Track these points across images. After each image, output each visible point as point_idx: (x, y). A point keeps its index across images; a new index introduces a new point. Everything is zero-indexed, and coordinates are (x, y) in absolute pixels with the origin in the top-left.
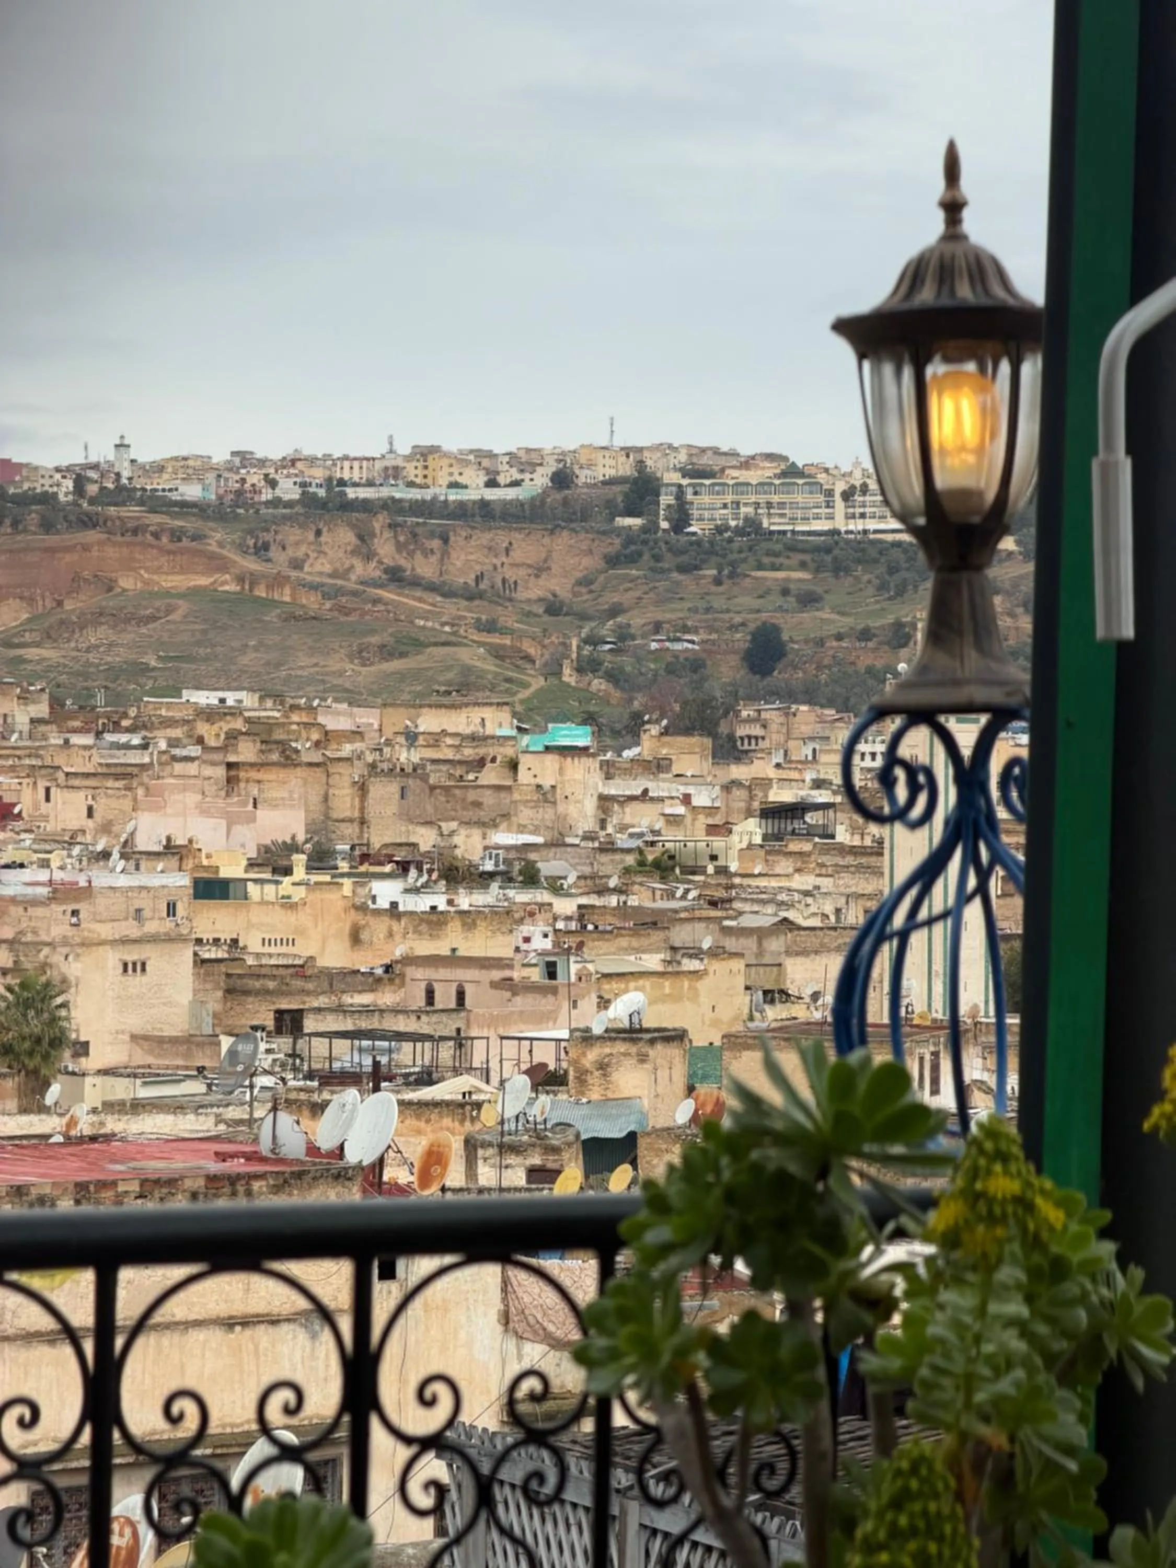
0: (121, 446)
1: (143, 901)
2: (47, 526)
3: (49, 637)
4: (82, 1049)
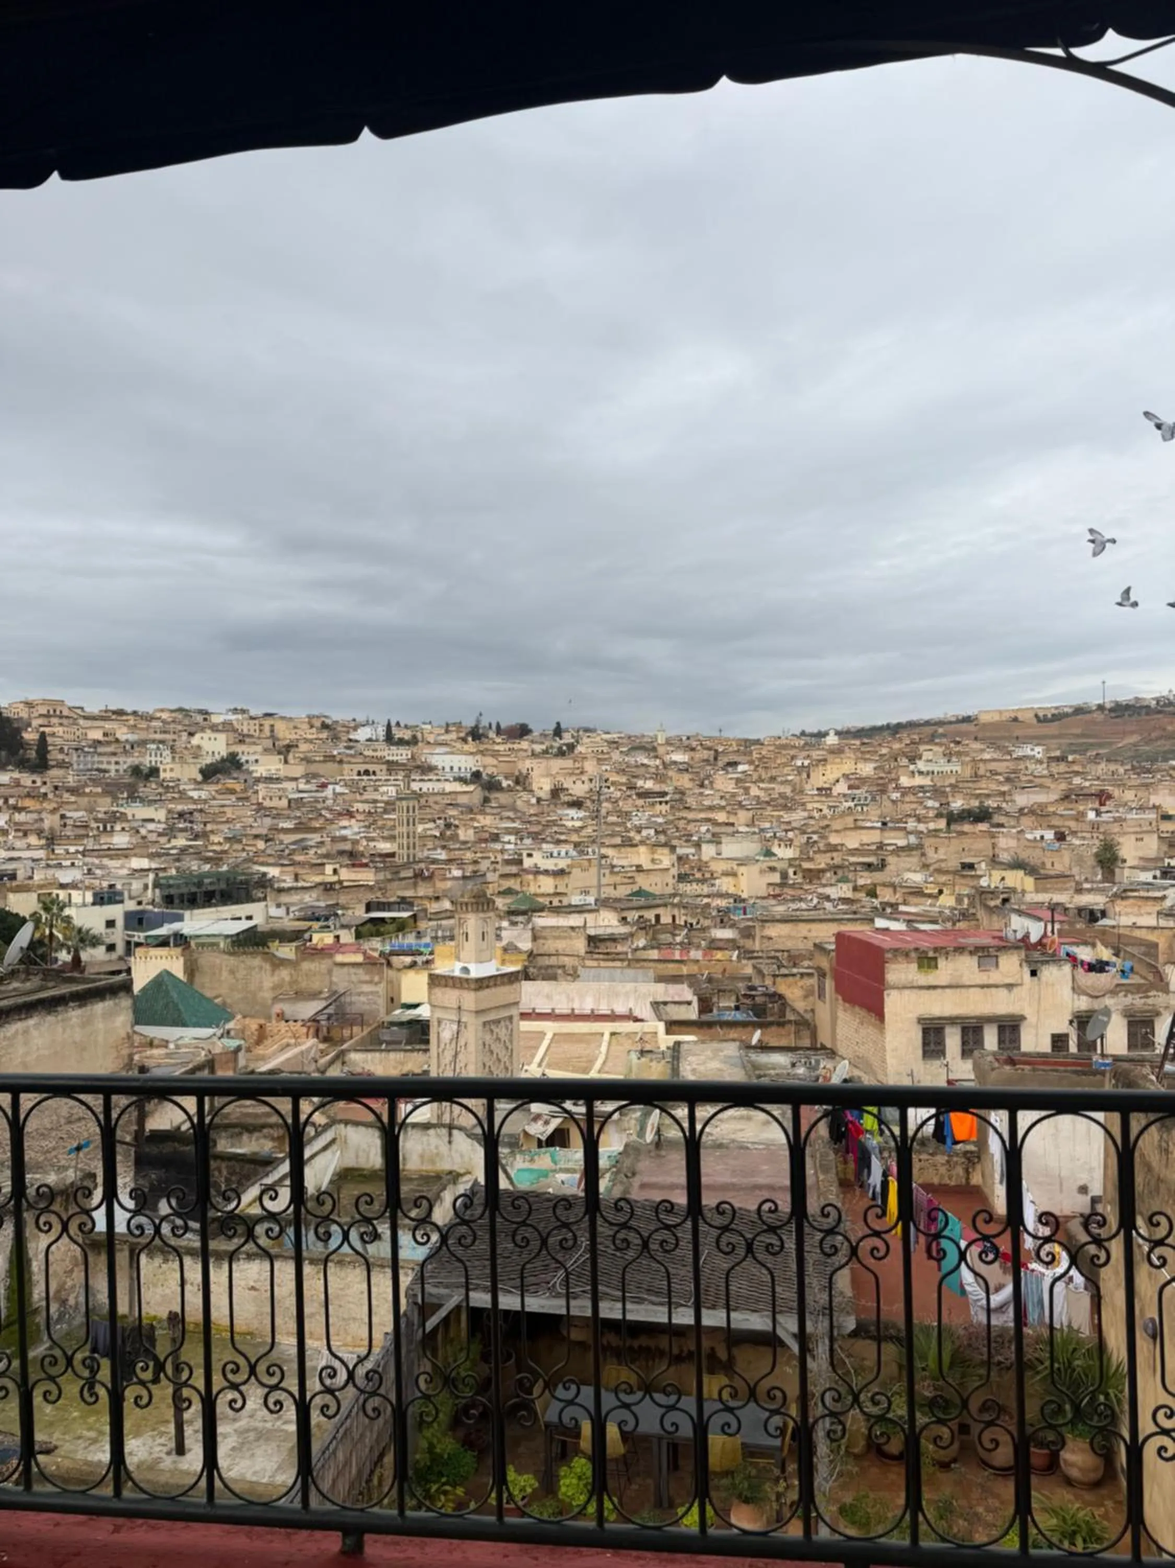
0: (1170, 691)
1: (1142, 822)
2: (1147, 714)
3: (1147, 744)
4: (1124, 861)
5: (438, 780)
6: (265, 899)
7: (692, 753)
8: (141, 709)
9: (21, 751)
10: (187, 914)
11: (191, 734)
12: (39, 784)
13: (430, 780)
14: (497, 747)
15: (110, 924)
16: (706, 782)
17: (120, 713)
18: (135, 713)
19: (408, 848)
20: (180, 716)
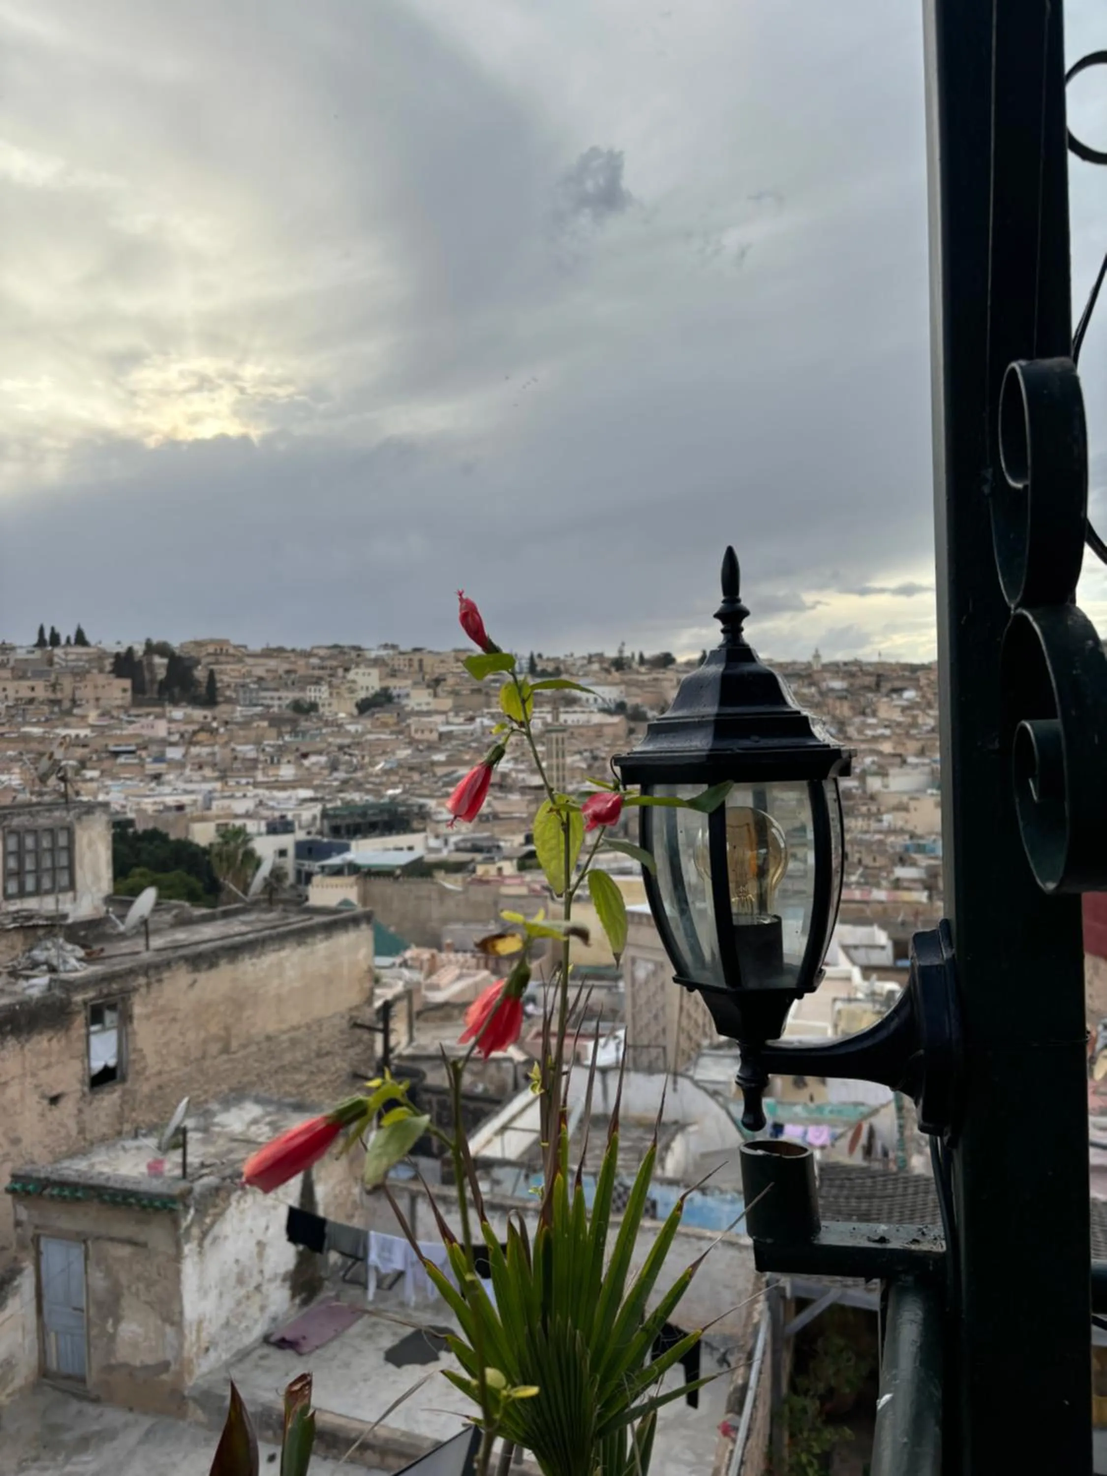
5: (583, 712)
6: (424, 830)
7: (852, 680)
8: (299, 647)
9: (193, 689)
10: (353, 844)
11: (347, 670)
12: (209, 719)
13: (575, 712)
14: (641, 678)
15: (282, 853)
16: (868, 710)
17: (281, 650)
18: (293, 651)
19: (558, 780)
20: (335, 652)
